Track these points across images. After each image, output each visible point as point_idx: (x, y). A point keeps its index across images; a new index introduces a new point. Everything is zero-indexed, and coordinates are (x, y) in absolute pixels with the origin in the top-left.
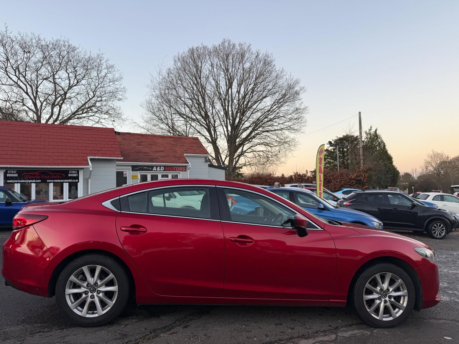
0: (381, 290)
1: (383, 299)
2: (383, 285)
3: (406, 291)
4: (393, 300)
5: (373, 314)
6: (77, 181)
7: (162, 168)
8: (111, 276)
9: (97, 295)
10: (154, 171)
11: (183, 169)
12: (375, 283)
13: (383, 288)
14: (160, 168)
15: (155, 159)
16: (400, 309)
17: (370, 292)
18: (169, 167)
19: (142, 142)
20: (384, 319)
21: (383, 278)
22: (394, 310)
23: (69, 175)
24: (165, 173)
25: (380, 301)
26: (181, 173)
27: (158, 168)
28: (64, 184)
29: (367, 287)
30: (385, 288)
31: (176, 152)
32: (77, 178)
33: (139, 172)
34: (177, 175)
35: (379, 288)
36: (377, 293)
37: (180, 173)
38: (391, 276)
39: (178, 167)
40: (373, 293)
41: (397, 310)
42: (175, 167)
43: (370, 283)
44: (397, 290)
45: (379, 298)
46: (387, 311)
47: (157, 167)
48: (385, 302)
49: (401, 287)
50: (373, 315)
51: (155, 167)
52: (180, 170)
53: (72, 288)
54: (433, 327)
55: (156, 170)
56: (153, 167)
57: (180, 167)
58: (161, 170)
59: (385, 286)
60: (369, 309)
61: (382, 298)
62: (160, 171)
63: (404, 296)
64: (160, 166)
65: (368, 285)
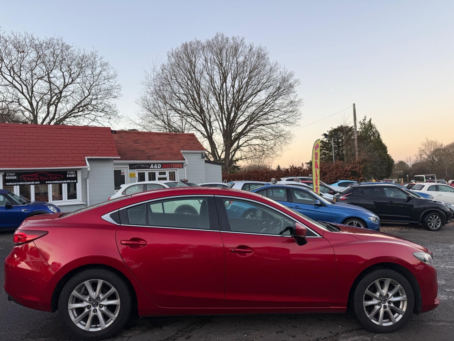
0: (381, 295)
1: (383, 305)
2: (383, 290)
3: (405, 296)
4: (392, 305)
5: (373, 319)
6: (75, 181)
7: (159, 166)
8: (113, 290)
9: (99, 309)
10: (152, 168)
11: (180, 166)
12: (374, 289)
13: (382, 294)
14: (157, 166)
15: (151, 156)
16: (399, 314)
17: (369, 298)
18: (166, 164)
19: (138, 140)
20: (384, 325)
21: (382, 284)
22: (394, 315)
23: (68, 176)
24: (163, 170)
25: (380, 307)
26: (178, 170)
28: (63, 185)
29: (367, 294)
30: (385, 294)
31: (173, 149)
32: (76, 178)
33: (136, 170)
34: (174, 172)
35: (378, 294)
36: (376, 298)
38: (391, 281)
39: (175, 164)
40: (373, 299)
41: (397, 314)
43: (369, 289)
44: (397, 295)
45: (379, 304)
46: (386, 316)
47: (154, 164)
48: (385, 307)
49: (400, 292)
50: (373, 321)
52: (177, 167)
53: (75, 302)
54: (432, 331)
56: (150, 165)
57: (177, 164)
59: (385, 291)
60: (369, 314)
61: (381, 303)
63: (403, 301)
64: (157, 164)
65: (367, 291)
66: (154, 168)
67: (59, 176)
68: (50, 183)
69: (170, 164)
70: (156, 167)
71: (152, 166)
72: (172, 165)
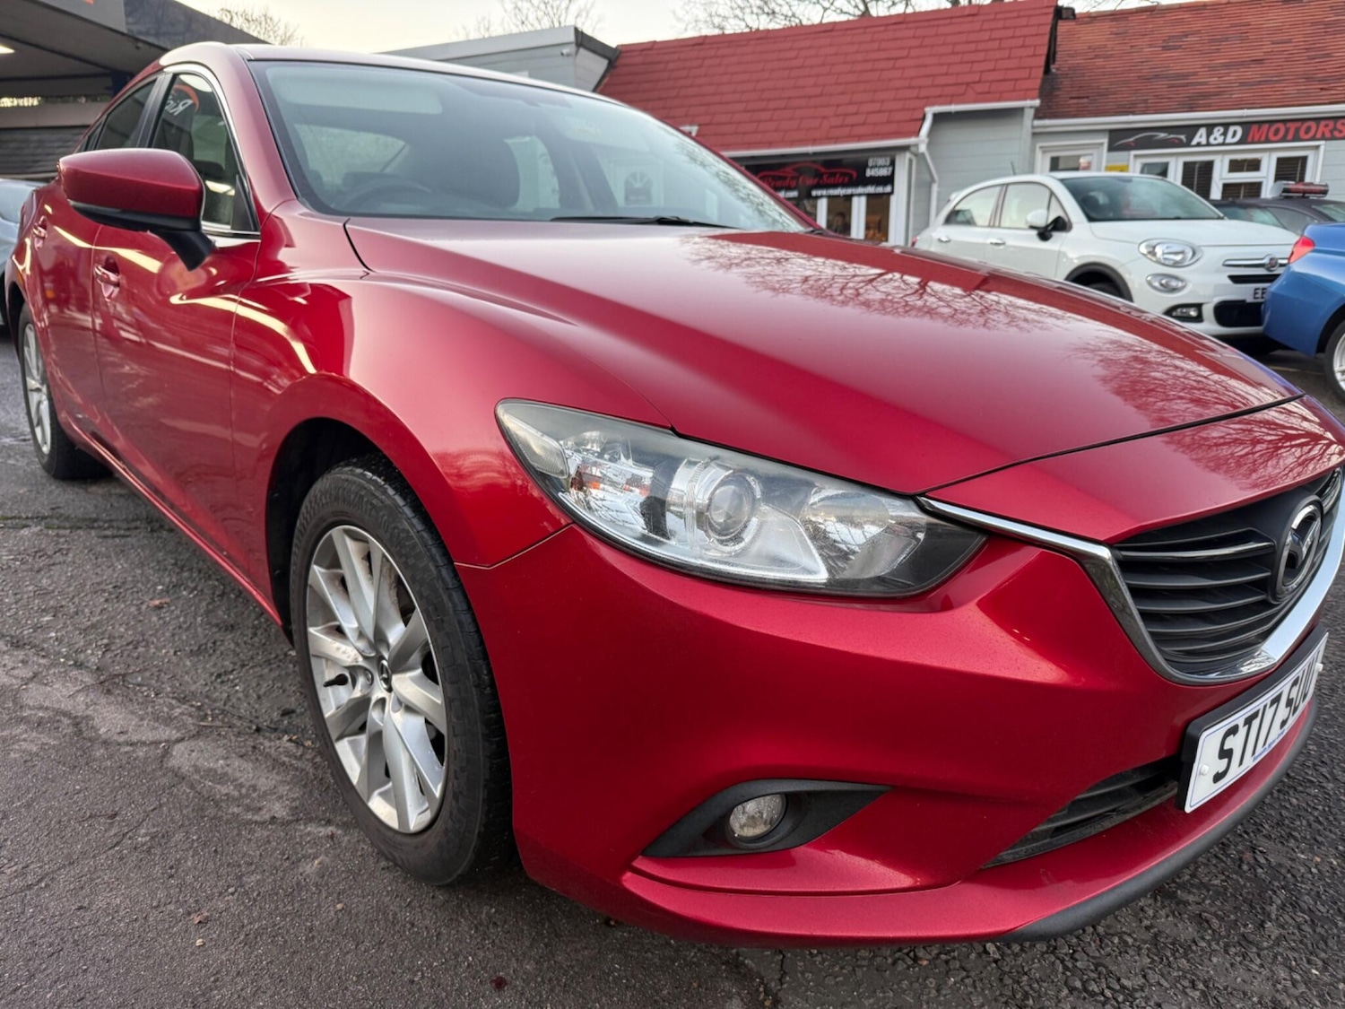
6: (888, 189)
7: (1235, 133)
10: (1199, 145)
11: (1335, 129)
14: (1225, 134)
15: (1206, 95)
18: (1267, 126)
19: (1186, 36)
23: (869, 173)
24: (1247, 152)
26: (1322, 148)
27: (1218, 132)
28: (855, 200)
31: (1328, 55)
32: (889, 180)
33: (1133, 153)
34: (1304, 159)
37: (1317, 147)
39: (1313, 124)
42: (1299, 124)
47: (1210, 128)
51: (1203, 131)
52: (1318, 136)
55: (1204, 141)
56: (1191, 130)
57: (1323, 123)
58: (1229, 140)
62: (1223, 144)
64: (1226, 126)
66: (1208, 144)
67: (844, 174)
68: (822, 196)
69: (1289, 125)
70: (1220, 140)
71: (1201, 136)
72: (1297, 130)
